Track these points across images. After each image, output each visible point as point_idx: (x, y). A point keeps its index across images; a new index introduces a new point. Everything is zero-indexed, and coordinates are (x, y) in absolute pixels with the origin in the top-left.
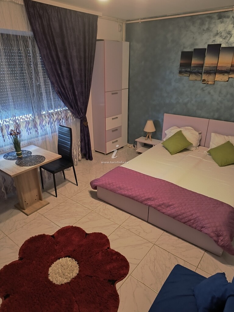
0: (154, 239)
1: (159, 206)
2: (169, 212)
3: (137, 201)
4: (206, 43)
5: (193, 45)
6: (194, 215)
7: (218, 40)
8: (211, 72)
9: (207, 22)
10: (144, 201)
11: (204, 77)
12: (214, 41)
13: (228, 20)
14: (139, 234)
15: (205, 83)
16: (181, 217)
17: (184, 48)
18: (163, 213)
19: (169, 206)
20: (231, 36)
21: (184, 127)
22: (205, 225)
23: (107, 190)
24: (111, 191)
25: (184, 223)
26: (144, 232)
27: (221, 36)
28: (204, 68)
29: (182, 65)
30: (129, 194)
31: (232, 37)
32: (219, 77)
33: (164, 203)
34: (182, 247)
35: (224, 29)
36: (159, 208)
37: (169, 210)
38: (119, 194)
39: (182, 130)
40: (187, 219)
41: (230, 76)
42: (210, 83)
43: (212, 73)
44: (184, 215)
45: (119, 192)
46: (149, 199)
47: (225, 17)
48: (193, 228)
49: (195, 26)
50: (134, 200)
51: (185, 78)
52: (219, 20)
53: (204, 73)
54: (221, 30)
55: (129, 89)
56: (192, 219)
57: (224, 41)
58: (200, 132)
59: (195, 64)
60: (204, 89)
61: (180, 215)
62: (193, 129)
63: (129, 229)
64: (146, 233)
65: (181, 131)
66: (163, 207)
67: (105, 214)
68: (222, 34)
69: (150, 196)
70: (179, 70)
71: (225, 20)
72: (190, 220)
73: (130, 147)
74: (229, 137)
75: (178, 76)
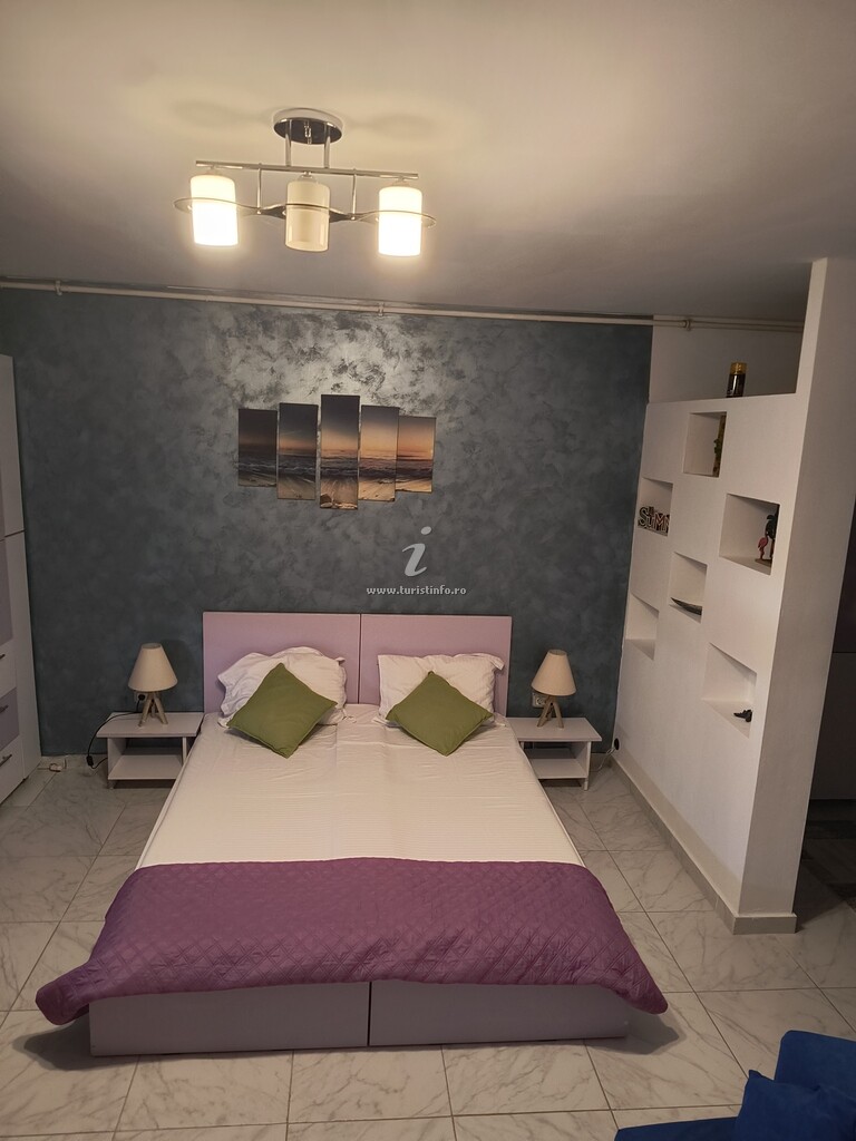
0: (436, 1097)
1: (420, 959)
2: (460, 967)
3: (324, 981)
4: (314, 390)
5: (274, 390)
6: (535, 941)
7: (350, 387)
8: (344, 473)
9: (310, 332)
10: (355, 967)
11: (325, 489)
12: (338, 385)
13: (368, 335)
14: (378, 1112)
15: (330, 507)
16: (500, 966)
17: (245, 397)
18: (441, 981)
19: (451, 943)
20: (383, 379)
21: (285, 649)
22: (579, 958)
23: (169, 992)
24: (187, 990)
25: (516, 982)
26: (387, 1092)
27: (355, 375)
28: (318, 461)
29: (244, 451)
30: (282, 965)
31: (386, 382)
32: (368, 490)
33: (428, 943)
34: (526, 1070)
35: (359, 357)
36: (421, 970)
37: (457, 961)
38: (234, 986)
39: (283, 660)
40: (522, 965)
41: (399, 486)
42: (344, 506)
43: (347, 477)
44: (509, 955)
45: (232, 977)
46: (372, 951)
47: (358, 325)
48: (546, 984)
49: (273, 338)
50: (313, 981)
51: (262, 491)
52: (344, 331)
53: (322, 476)
54: (353, 358)
55: (26, 531)
56: (536, 958)
57: (366, 388)
58: (340, 659)
59: (290, 449)
60: (329, 524)
61: (496, 961)
62: (317, 653)
63: (332, 1115)
64: (396, 1091)
65: (281, 666)
66: (433, 958)
67: (190, 1113)
68: (358, 370)
69: (372, 939)
70: (237, 465)
71: (359, 333)
72: (532, 962)
73: (59, 768)
74: (428, 659)
75: (236, 486)
